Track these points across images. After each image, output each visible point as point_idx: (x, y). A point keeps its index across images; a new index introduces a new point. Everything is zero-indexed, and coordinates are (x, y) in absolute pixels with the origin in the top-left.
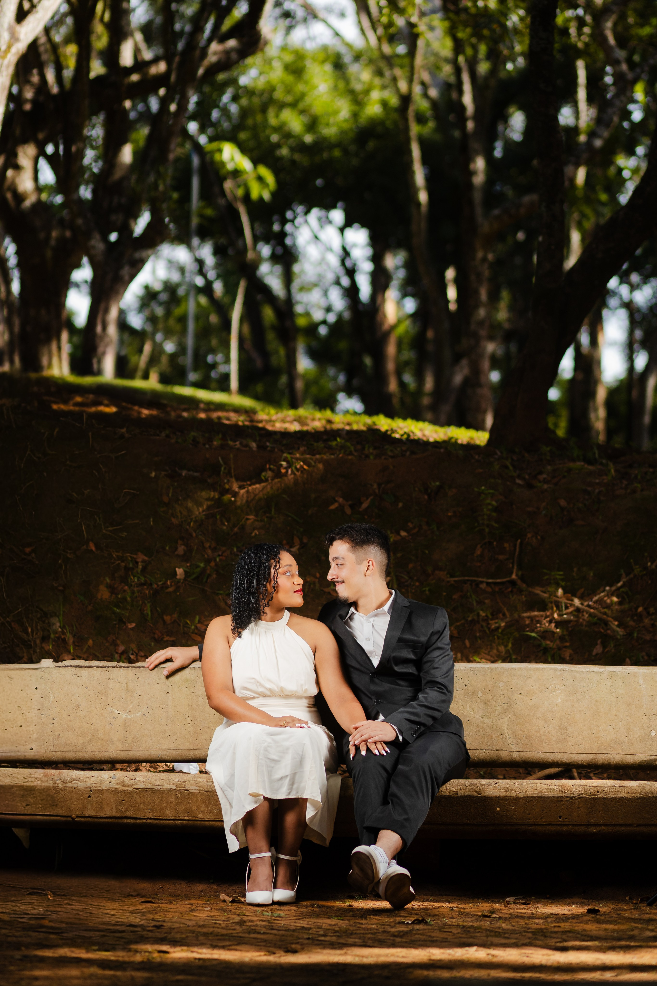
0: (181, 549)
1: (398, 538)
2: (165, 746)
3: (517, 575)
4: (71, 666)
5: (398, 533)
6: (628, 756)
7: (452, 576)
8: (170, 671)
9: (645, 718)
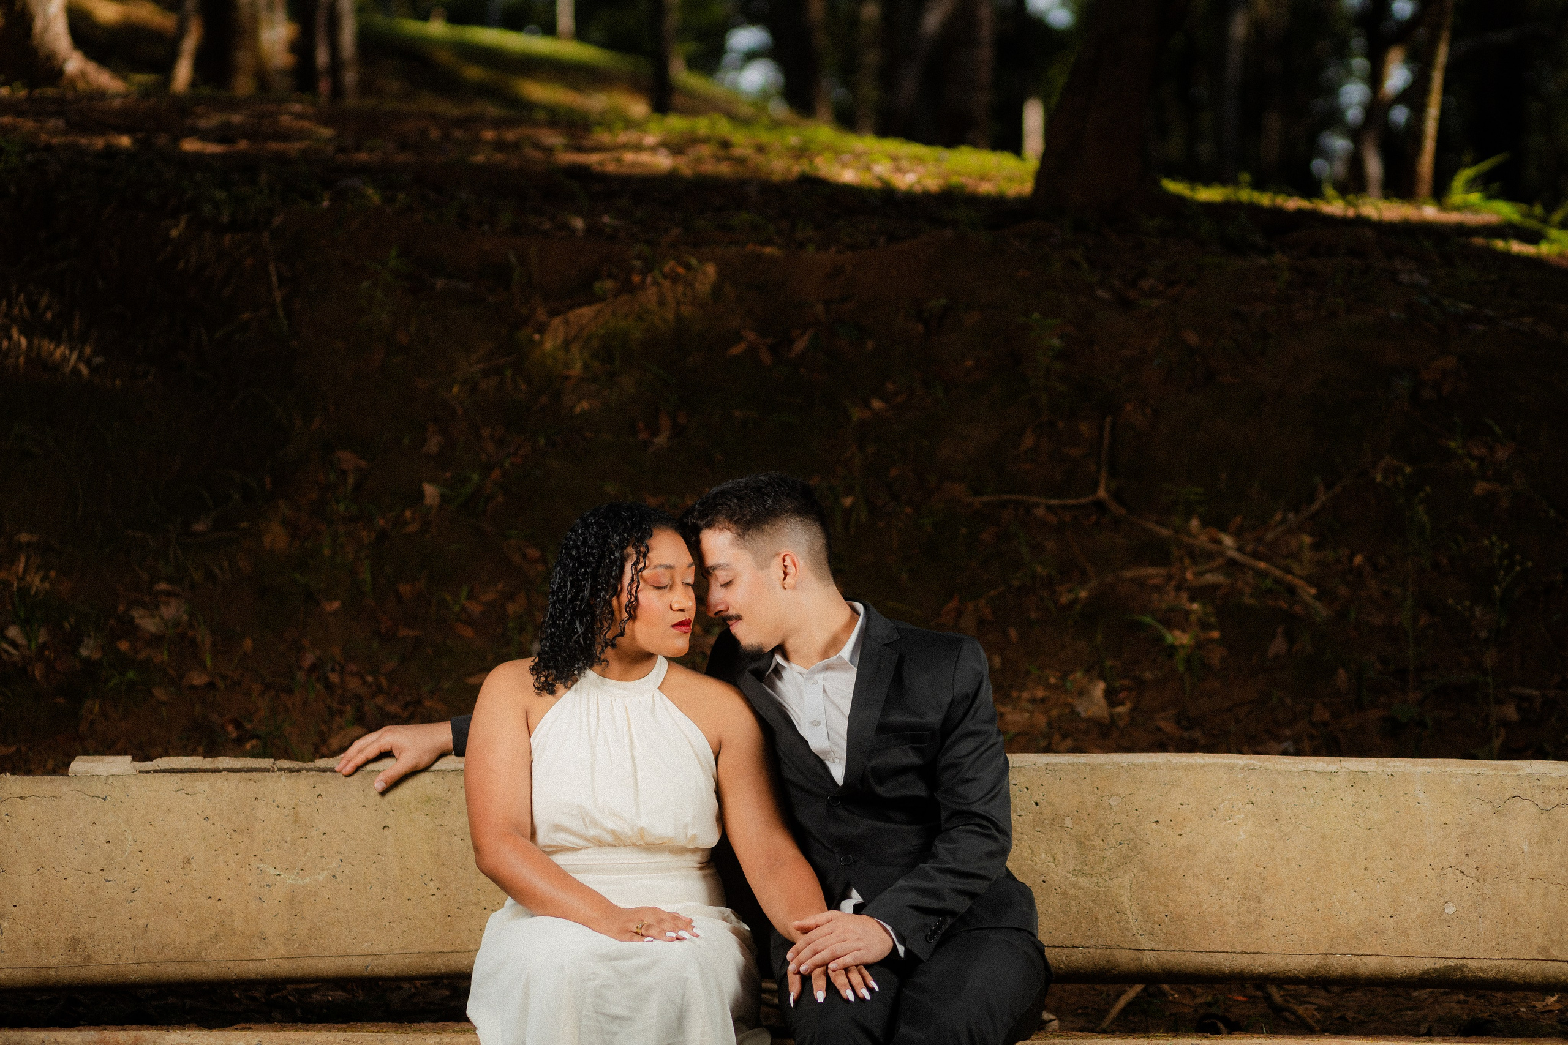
0: (433, 444)
1: (867, 414)
2: (381, 947)
3: (1108, 490)
4: (172, 771)
5: (867, 405)
6: (1398, 961)
7: (977, 492)
8: (390, 781)
9: (1429, 872)
